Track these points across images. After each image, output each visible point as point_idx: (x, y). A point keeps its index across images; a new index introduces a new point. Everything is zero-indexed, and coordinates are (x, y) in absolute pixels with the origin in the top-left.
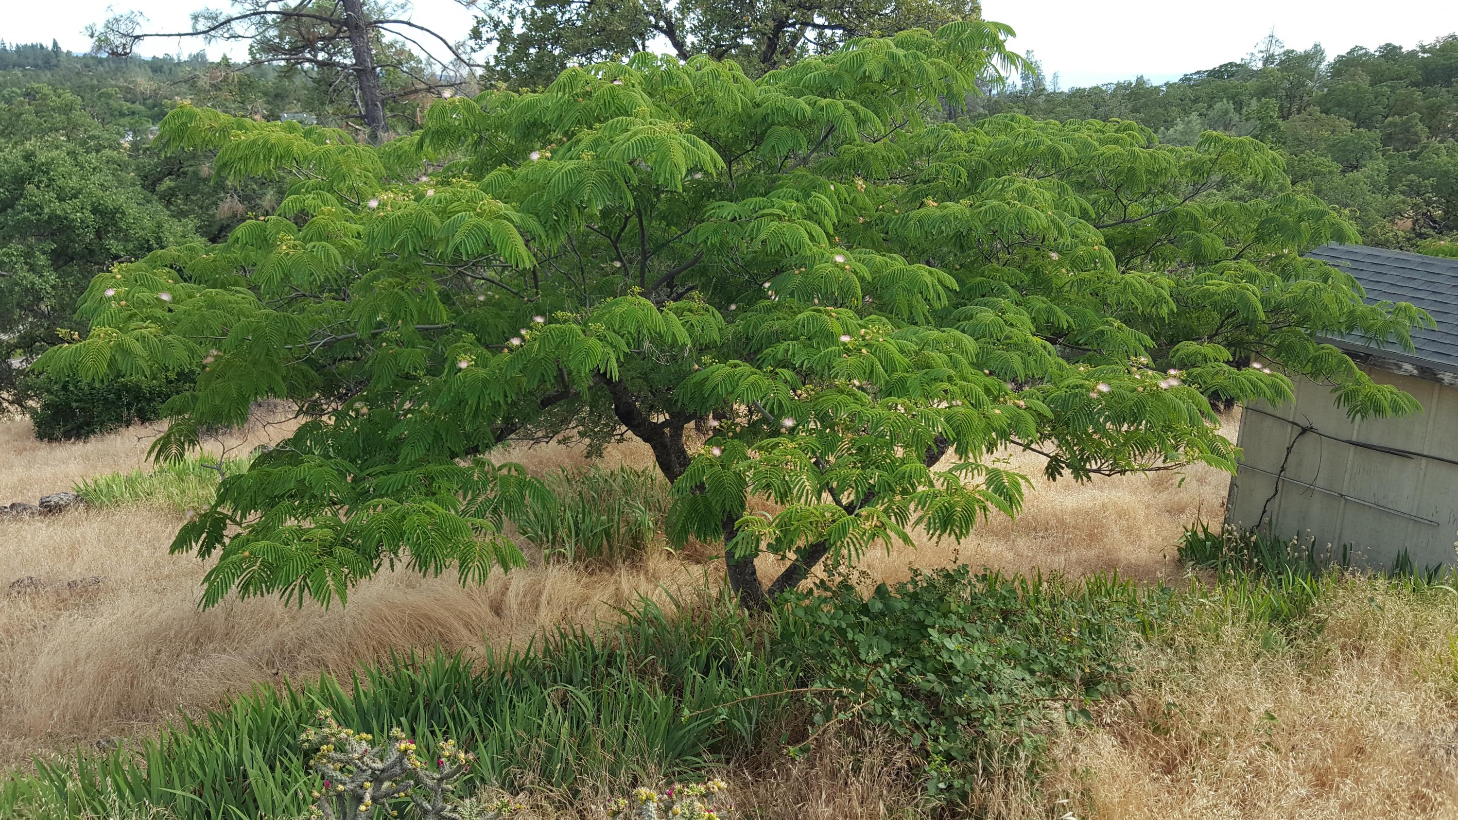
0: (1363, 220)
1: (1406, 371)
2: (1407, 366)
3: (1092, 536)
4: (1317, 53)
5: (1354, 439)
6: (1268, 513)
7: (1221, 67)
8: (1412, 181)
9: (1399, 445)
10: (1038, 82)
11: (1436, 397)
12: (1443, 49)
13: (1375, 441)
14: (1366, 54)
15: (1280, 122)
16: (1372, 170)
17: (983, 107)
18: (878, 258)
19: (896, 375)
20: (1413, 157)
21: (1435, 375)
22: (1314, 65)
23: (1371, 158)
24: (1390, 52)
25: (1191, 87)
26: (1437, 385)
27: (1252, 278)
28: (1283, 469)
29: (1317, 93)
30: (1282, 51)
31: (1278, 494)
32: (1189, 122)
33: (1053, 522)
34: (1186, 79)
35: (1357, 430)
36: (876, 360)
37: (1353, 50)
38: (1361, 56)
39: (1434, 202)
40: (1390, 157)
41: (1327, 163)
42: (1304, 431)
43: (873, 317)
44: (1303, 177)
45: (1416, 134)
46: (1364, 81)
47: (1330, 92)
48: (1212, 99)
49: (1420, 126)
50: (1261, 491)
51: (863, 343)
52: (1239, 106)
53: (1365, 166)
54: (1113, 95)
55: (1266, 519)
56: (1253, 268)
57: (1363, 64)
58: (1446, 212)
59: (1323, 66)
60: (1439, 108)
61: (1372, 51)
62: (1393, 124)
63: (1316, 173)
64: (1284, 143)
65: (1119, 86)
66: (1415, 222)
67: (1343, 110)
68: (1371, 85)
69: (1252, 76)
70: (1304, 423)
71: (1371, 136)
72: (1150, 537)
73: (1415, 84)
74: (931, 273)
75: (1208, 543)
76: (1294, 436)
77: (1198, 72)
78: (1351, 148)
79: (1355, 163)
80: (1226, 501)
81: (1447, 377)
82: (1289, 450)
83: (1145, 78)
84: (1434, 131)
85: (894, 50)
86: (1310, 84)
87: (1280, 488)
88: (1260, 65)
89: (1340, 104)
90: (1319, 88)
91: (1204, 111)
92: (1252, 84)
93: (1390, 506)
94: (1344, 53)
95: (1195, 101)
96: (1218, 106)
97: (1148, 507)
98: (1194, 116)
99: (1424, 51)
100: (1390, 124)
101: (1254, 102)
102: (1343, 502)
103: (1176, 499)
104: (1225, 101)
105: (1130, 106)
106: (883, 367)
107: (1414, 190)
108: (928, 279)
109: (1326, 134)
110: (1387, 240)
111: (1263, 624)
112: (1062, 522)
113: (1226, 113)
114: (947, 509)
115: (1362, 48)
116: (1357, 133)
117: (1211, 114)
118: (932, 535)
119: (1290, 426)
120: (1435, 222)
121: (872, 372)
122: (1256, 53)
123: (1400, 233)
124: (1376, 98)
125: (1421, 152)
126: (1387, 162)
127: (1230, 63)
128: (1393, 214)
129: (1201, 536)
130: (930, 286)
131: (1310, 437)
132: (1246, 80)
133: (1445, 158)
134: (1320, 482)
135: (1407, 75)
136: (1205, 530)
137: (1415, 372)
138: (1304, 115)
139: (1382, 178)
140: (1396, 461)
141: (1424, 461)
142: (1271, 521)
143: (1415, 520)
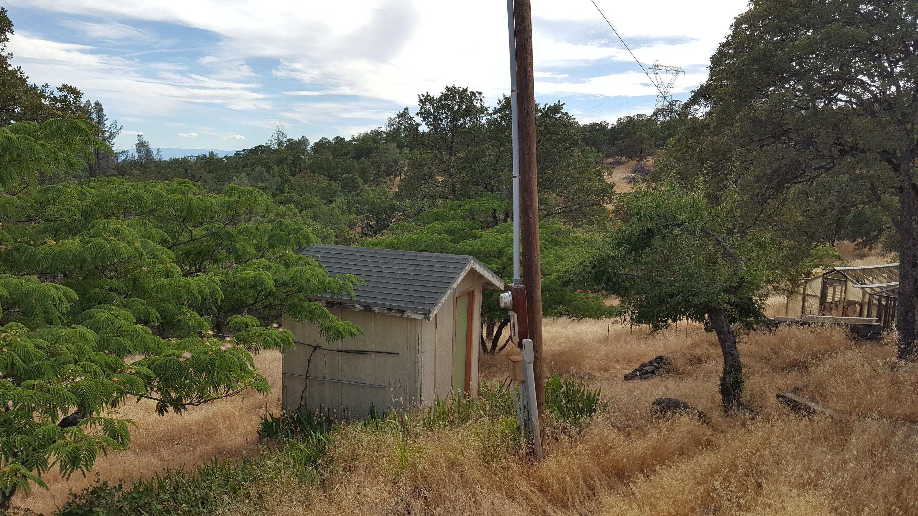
0: (339, 229)
1: (357, 308)
2: (358, 306)
3: (209, 436)
4: (304, 141)
5: (340, 349)
6: (304, 399)
7: (256, 147)
8: (358, 207)
9: (362, 349)
10: (148, 153)
11: (373, 321)
12: (363, 140)
13: (350, 348)
14: (328, 141)
15: (291, 178)
16: (339, 202)
17: (113, 169)
18: (15, 280)
19: (32, 365)
20: (358, 195)
21: (371, 309)
22: (304, 147)
23: (338, 196)
24: (340, 140)
25: (240, 158)
26: (373, 315)
27: (268, 268)
28: (308, 372)
29: (308, 162)
30: (286, 139)
31: (308, 387)
32: (241, 179)
33: (184, 432)
34: (238, 154)
35: (339, 344)
36: (15, 355)
37: (322, 140)
38: (326, 143)
39: (371, 217)
40: (347, 195)
41: (317, 200)
42: (315, 348)
43: (12, 323)
44: (306, 208)
45: (357, 183)
46: (329, 156)
47: (315, 161)
48: (253, 166)
49: (359, 179)
50: (299, 386)
51: (4, 343)
52: (268, 169)
53: (335, 200)
54: (196, 163)
55: (303, 403)
56: (267, 262)
57: (328, 147)
58: (377, 222)
59: (309, 148)
60: (366, 170)
61: (331, 140)
62: (346, 178)
63: (312, 206)
64: (294, 189)
65: (198, 157)
66: (363, 228)
67: (322, 171)
68: (333, 158)
69: (273, 153)
70: (315, 344)
71: (336, 185)
72: (244, 428)
73: (353, 158)
74: (57, 289)
75: (274, 424)
76: (311, 352)
77: (244, 150)
78: (328, 191)
79: (331, 199)
80: (281, 397)
81: (376, 309)
82: (309, 360)
83: (214, 153)
84: (365, 182)
85: (10, 134)
86: (304, 157)
87: (308, 383)
88: (276, 147)
89: (319, 168)
90: (308, 159)
91: (250, 172)
92: (273, 157)
93: (362, 382)
94: (318, 141)
95: (244, 166)
96: (257, 169)
97: (241, 409)
98: (243, 175)
99: (355, 141)
100: (345, 178)
101: (276, 167)
102: (340, 384)
103: (258, 400)
104: (260, 166)
105: (207, 169)
106: (22, 360)
107: (359, 212)
108: (54, 292)
109: (315, 184)
110: (351, 238)
111: (302, 467)
112: (189, 431)
113: (262, 173)
114: (75, 452)
115: (326, 139)
116: (329, 183)
117: (254, 174)
118: (65, 474)
119: (308, 347)
120: (372, 228)
121: (13, 364)
122: (273, 140)
123: (356, 234)
124: (336, 165)
125: (361, 192)
126: (346, 198)
127: (260, 145)
128: (352, 225)
129: (270, 420)
130: (56, 298)
131: (318, 351)
132: (270, 155)
133: (372, 195)
134: (327, 376)
135: (349, 153)
136: (271, 416)
137: (362, 308)
138: (302, 174)
139: (345, 206)
140: (361, 356)
141: (373, 354)
142: (306, 403)
143: (374, 387)
